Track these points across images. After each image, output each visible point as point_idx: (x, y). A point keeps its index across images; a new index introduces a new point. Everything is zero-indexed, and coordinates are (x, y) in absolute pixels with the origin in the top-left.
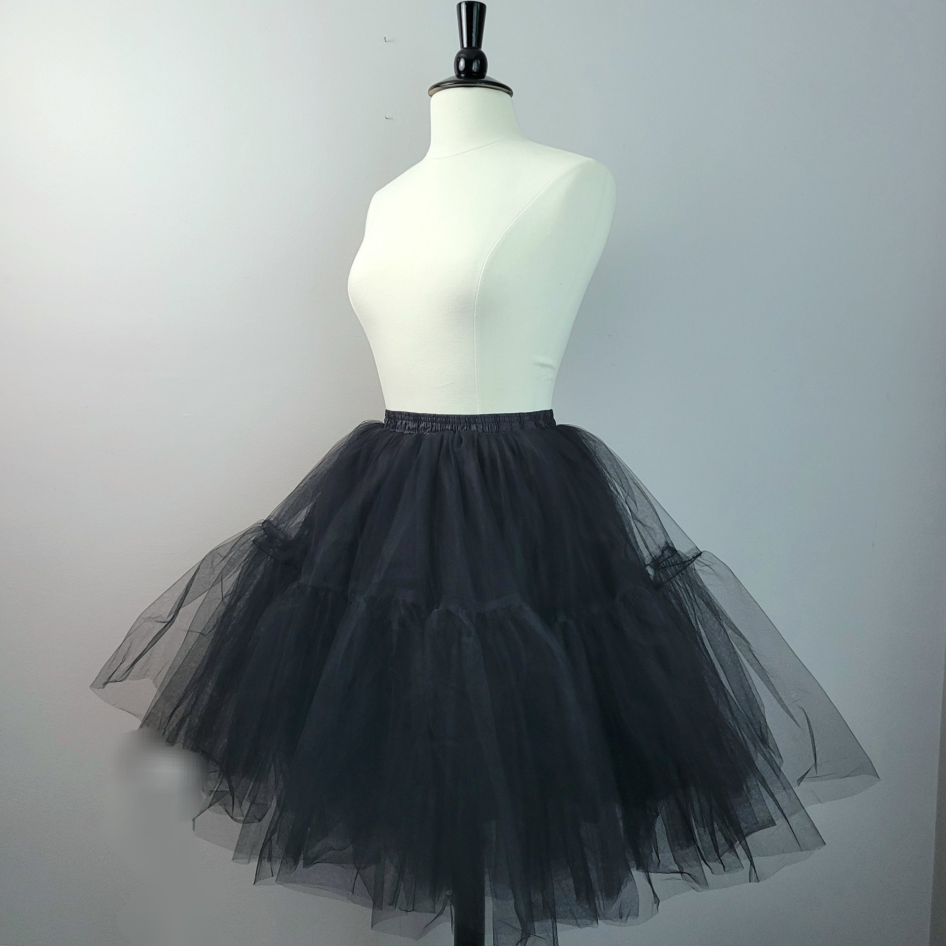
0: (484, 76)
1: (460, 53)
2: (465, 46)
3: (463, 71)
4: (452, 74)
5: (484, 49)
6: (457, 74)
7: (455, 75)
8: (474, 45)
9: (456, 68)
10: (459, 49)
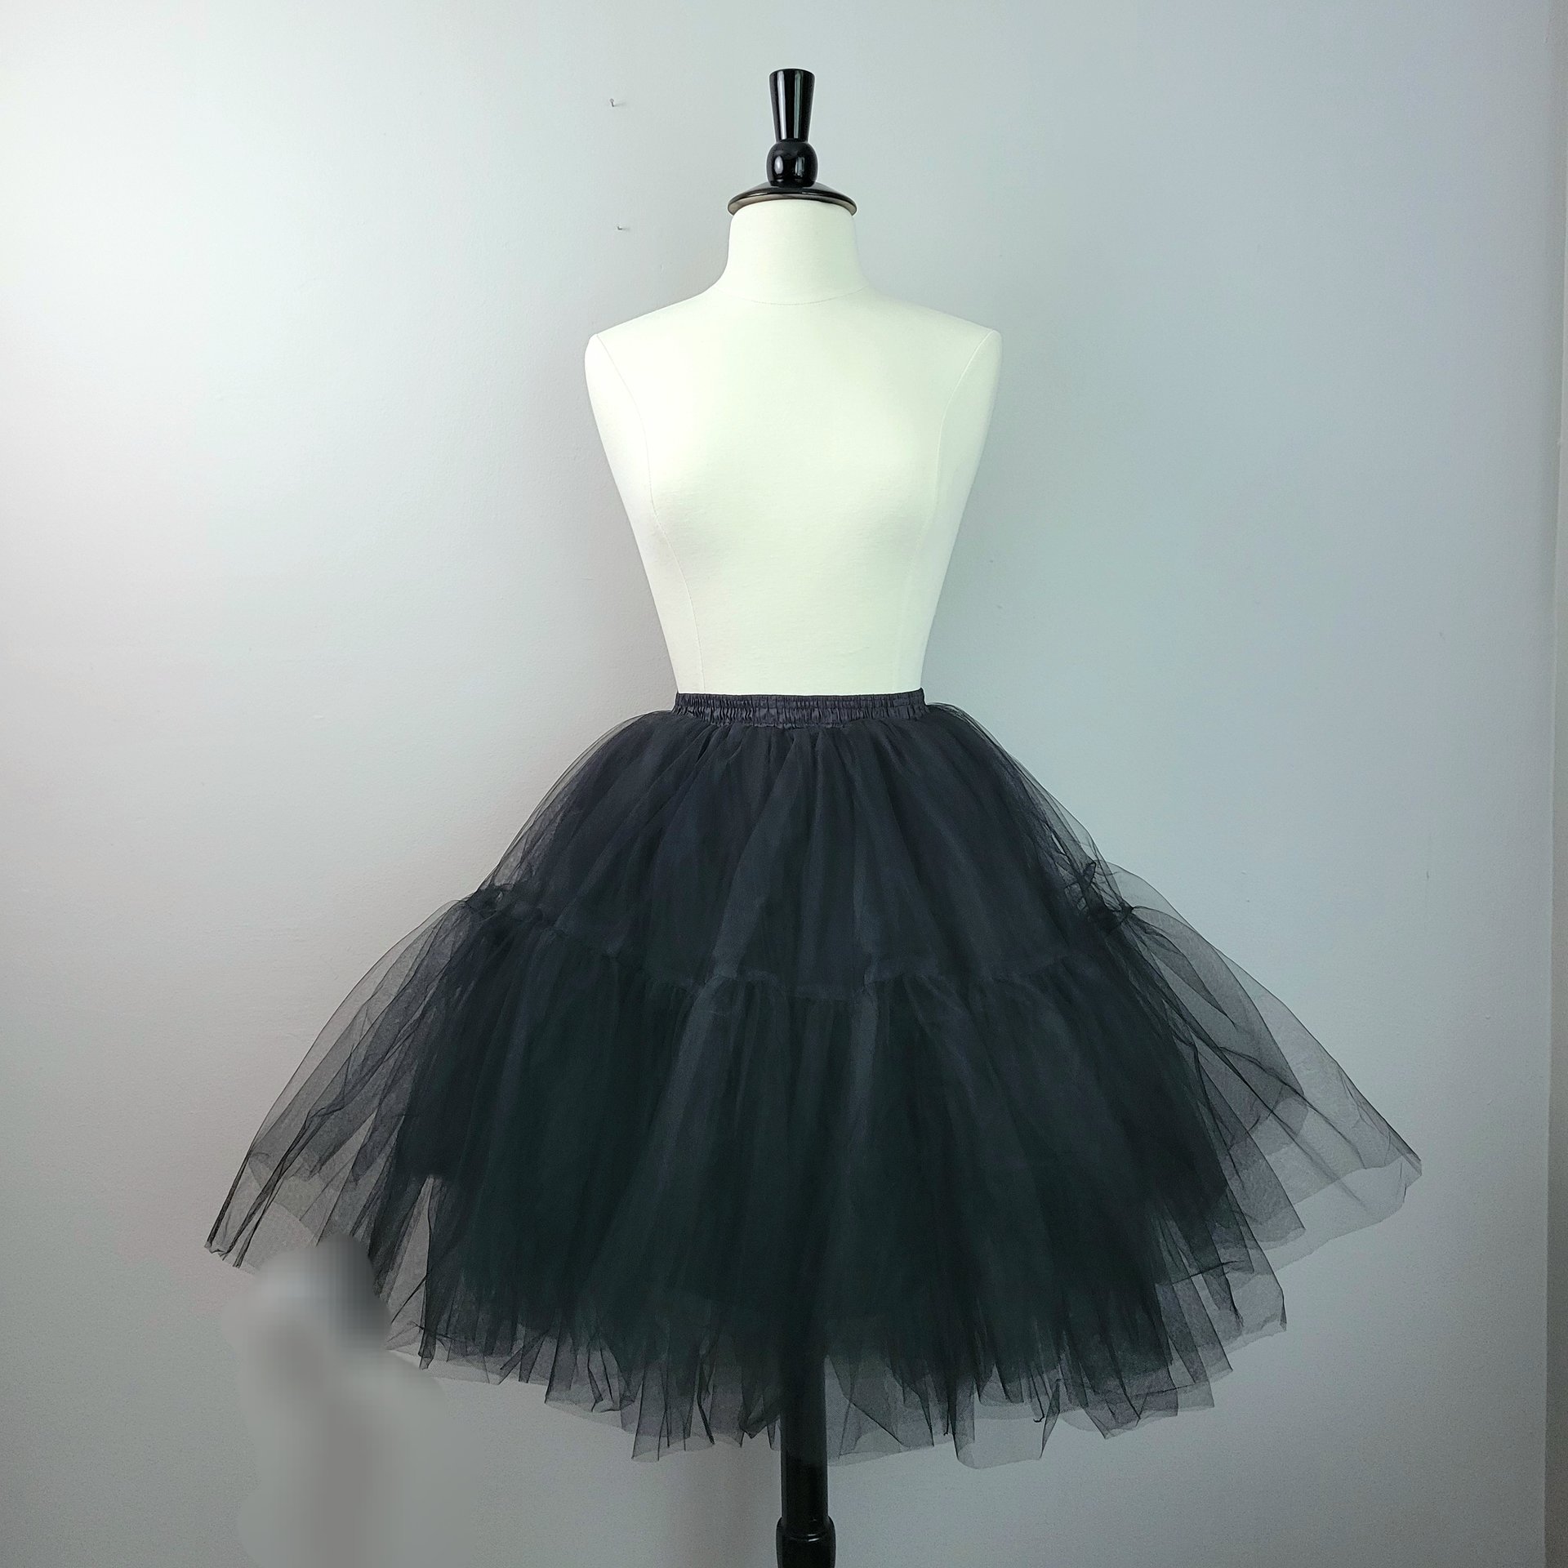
0: (812, 183)
1: (775, 148)
2: (784, 137)
3: (781, 174)
4: (763, 179)
5: (811, 141)
6: (772, 179)
7: (767, 180)
8: (796, 136)
9: (771, 169)
10: (774, 142)
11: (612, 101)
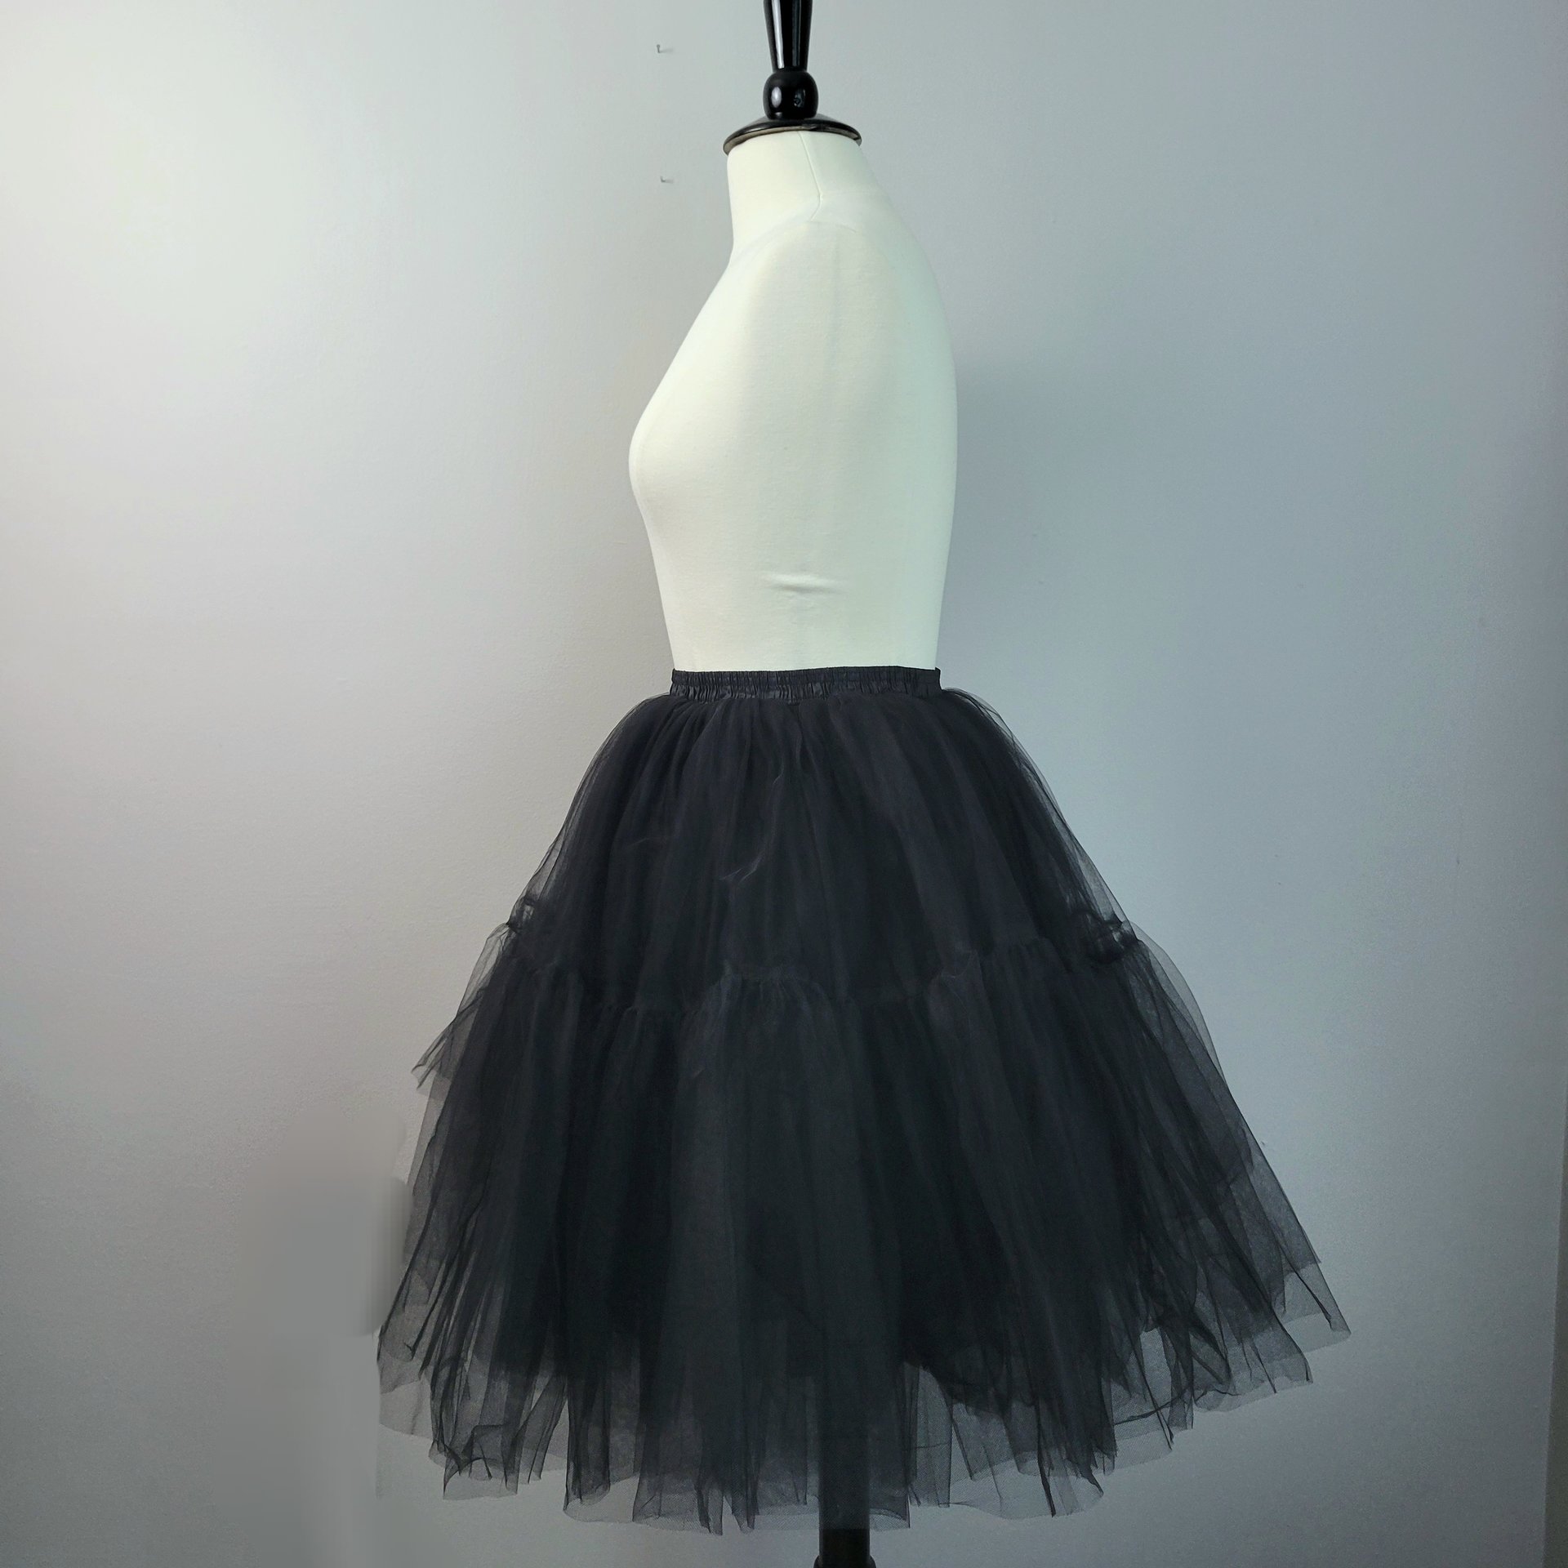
0: (813, 113)
1: (772, 78)
2: (781, 65)
3: (779, 107)
4: (760, 113)
5: (811, 70)
6: (769, 113)
8: (795, 64)
9: (767, 103)
10: (770, 72)
11: (658, 46)
